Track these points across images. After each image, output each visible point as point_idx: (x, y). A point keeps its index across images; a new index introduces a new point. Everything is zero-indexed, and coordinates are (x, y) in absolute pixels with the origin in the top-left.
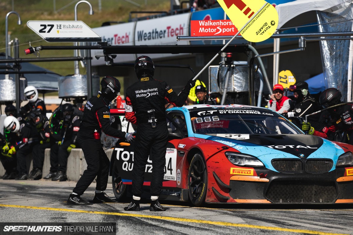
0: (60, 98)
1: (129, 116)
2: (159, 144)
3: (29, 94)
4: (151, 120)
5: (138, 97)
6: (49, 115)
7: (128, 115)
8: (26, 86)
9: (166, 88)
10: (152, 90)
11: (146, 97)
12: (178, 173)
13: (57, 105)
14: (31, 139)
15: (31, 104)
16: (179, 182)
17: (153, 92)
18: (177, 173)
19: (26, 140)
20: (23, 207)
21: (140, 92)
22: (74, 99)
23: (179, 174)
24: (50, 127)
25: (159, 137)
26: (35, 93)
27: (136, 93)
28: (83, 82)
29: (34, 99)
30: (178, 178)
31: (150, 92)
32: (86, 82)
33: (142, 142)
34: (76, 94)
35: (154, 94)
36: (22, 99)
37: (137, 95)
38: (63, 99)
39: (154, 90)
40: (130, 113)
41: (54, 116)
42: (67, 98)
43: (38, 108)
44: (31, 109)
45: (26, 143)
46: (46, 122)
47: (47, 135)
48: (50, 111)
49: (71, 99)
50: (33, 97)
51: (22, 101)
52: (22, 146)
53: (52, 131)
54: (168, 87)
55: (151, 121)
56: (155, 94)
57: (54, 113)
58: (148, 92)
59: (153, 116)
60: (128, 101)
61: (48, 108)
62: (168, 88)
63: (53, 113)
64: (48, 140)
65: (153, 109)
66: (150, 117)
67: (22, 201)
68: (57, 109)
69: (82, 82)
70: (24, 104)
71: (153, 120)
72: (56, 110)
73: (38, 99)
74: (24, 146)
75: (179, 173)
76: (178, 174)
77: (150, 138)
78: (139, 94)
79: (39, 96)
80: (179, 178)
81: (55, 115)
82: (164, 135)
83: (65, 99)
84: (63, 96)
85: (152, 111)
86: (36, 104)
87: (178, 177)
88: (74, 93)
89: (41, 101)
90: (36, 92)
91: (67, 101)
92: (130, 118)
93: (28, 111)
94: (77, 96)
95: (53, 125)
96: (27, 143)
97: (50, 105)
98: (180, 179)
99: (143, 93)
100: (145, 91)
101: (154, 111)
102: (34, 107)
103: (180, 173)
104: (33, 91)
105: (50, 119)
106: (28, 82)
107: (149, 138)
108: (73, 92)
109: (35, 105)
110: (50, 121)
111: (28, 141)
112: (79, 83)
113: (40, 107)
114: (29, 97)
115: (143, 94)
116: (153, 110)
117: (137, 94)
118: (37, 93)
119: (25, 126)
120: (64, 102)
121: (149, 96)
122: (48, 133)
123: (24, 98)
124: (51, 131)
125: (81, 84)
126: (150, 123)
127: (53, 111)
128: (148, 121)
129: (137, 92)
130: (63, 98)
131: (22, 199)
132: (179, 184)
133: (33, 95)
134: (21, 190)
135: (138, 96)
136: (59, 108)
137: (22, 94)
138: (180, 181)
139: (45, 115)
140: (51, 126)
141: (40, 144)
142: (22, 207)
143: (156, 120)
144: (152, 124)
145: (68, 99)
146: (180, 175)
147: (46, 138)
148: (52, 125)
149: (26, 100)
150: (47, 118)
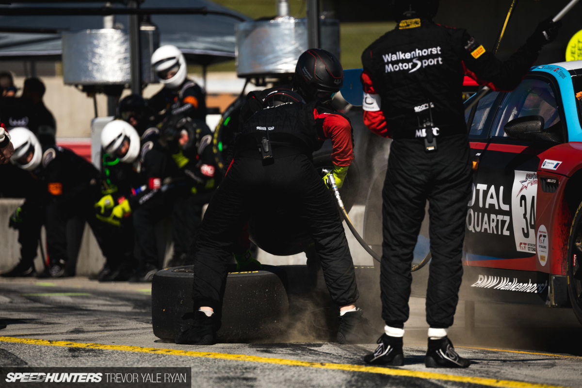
0: (240, 76)
1: (374, 121)
2: (446, 192)
3: (163, 67)
4: (424, 130)
5: (389, 70)
6: (213, 121)
7: (370, 118)
8: (156, 46)
9: (467, 44)
10: (425, 52)
11: (409, 70)
12: (541, 236)
13: (234, 95)
14: (167, 180)
15: (169, 93)
16: (543, 258)
17: (428, 57)
18: (539, 234)
19: (157, 182)
20: (147, 351)
21: (394, 58)
22: (274, 80)
23: (545, 236)
24: (215, 151)
25: (445, 175)
26: (178, 64)
27: (386, 61)
28: (298, 36)
29: (177, 79)
30: (542, 247)
31: (421, 58)
32: (305, 37)
33: (401, 188)
34: (280, 67)
35: (431, 62)
36: (146, 80)
37: (387, 66)
38: (248, 81)
39: (431, 51)
40: (374, 115)
41: (226, 123)
42: (258, 78)
43: (187, 103)
44: (168, 106)
45: (155, 191)
46: (204, 138)
47: (207, 169)
48: (216, 111)
49: (267, 80)
50: (174, 74)
51: (146, 86)
52: (146, 197)
53: (220, 161)
54: (470, 43)
55: (423, 133)
56: (434, 62)
57: (226, 114)
58: (416, 57)
59: (430, 121)
60: (367, 84)
61: (210, 103)
62: (472, 45)
63: (223, 115)
64: (210, 184)
65: (428, 103)
66: (422, 124)
67: (146, 337)
68: (233, 105)
69: (296, 37)
70: (150, 91)
71: (429, 130)
72: (232, 109)
73: (186, 80)
74: (150, 199)
75: (543, 234)
76: (542, 238)
77: (422, 177)
78: (393, 63)
79: (189, 71)
80: (545, 247)
81: (228, 120)
82: (457, 171)
83: (253, 81)
84: (247, 71)
85: (426, 106)
86: (181, 93)
87: (542, 244)
88: (273, 65)
89: (192, 84)
90: (182, 61)
91: (257, 85)
92: (376, 125)
93: (162, 110)
94: (282, 71)
95: (223, 145)
96: (159, 190)
97: (215, 95)
98: (547, 250)
99: (403, 61)
100: (408, 56)
101: (432, 106)
102: (176, 99)
103: (546, 234)
104: (173, 58)
105: (215, 130)
106: (162, 36)
107: (417, 176)
108: (272, 63)
109: (178, 95)
110: (216, 135)
111: (162, 184)
112: (287, 38)
113: (191, 100)
114: (164, 74)
115: (403, 63)
116: (429, 106)
117: (388, 63)
118: (183, 66)
119: (154, 147)
120: (251, 88)
121: (418, 66)
122: (209, 164)
123: (150, 77)
124: (217, 160)
125: (293, 42)
126: (422, 139)
127: (223, 110)
128: (415, 133)
129: (387, 58)
130: (248, 77)
131: (145, 331)
132: (543, 263)
133: (175, 70)
134: (144, 308)
135: (389, 68)
136: (239, 102)
137: (145, 67)
138: (546, 255)
139: (204, 120)
140: (217, 148)
141: (191, 194)
142: (144, 350)
143: (438, 132)
144: (426, 141)
145: (261, 81)
146: (547, 239)
147: (206, 177)
148: (220, 146)
149: (156, 82)
150: (207, 128)
